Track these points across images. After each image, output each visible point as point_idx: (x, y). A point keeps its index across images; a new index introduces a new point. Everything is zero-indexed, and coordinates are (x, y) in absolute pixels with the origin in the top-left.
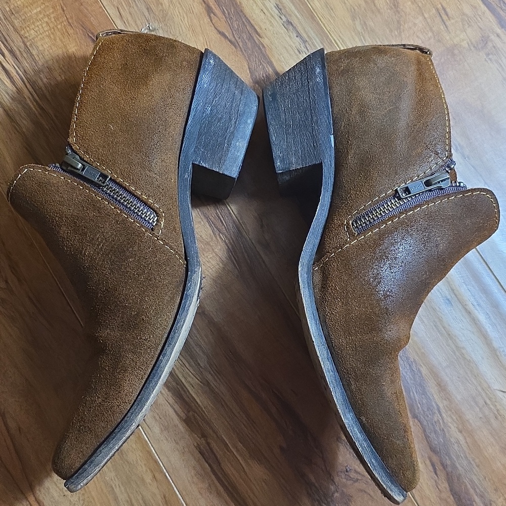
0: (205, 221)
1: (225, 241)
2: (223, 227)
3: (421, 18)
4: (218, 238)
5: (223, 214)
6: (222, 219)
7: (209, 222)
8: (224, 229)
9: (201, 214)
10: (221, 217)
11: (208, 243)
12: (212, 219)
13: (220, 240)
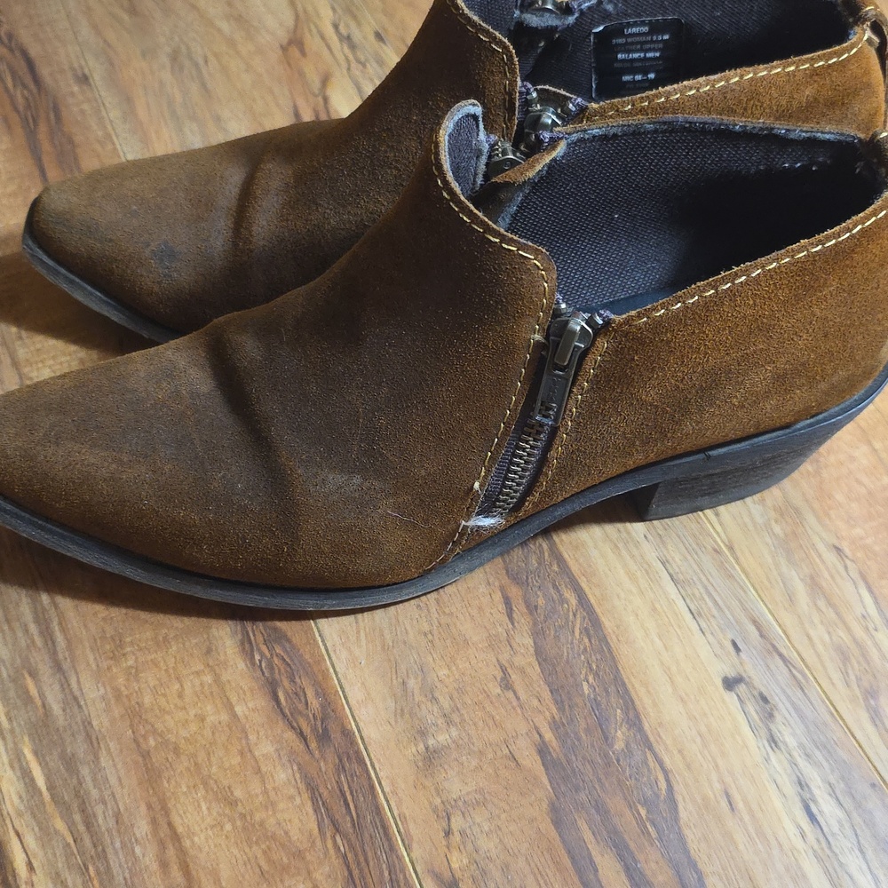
0: (306, 796)
1: (345, 857)
2: (348, 819)
3: (864, 448)
4: (330, 844)
5: (355, 786)
6: (349, 798)
7: (314, 800)
8: (349, 825)
9: (301, 778)
10: (348, 794)
11: (299, 855)
12: (325, 794)
13: (332, 851)
